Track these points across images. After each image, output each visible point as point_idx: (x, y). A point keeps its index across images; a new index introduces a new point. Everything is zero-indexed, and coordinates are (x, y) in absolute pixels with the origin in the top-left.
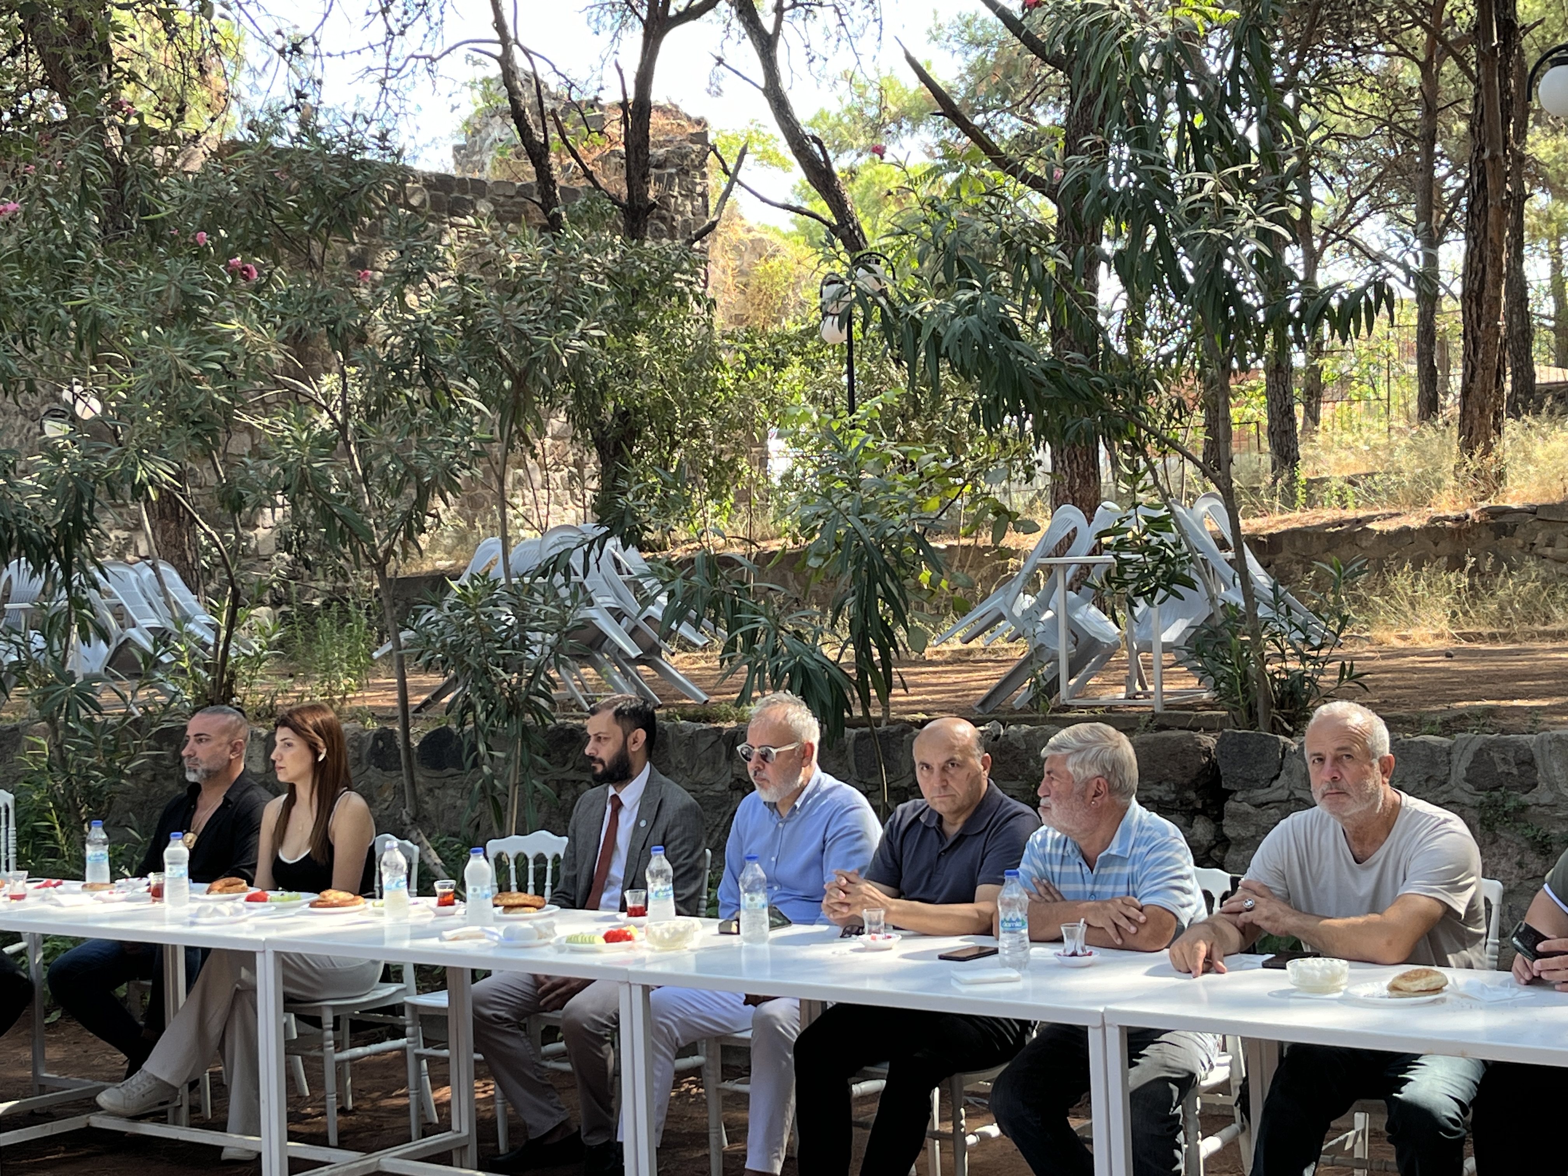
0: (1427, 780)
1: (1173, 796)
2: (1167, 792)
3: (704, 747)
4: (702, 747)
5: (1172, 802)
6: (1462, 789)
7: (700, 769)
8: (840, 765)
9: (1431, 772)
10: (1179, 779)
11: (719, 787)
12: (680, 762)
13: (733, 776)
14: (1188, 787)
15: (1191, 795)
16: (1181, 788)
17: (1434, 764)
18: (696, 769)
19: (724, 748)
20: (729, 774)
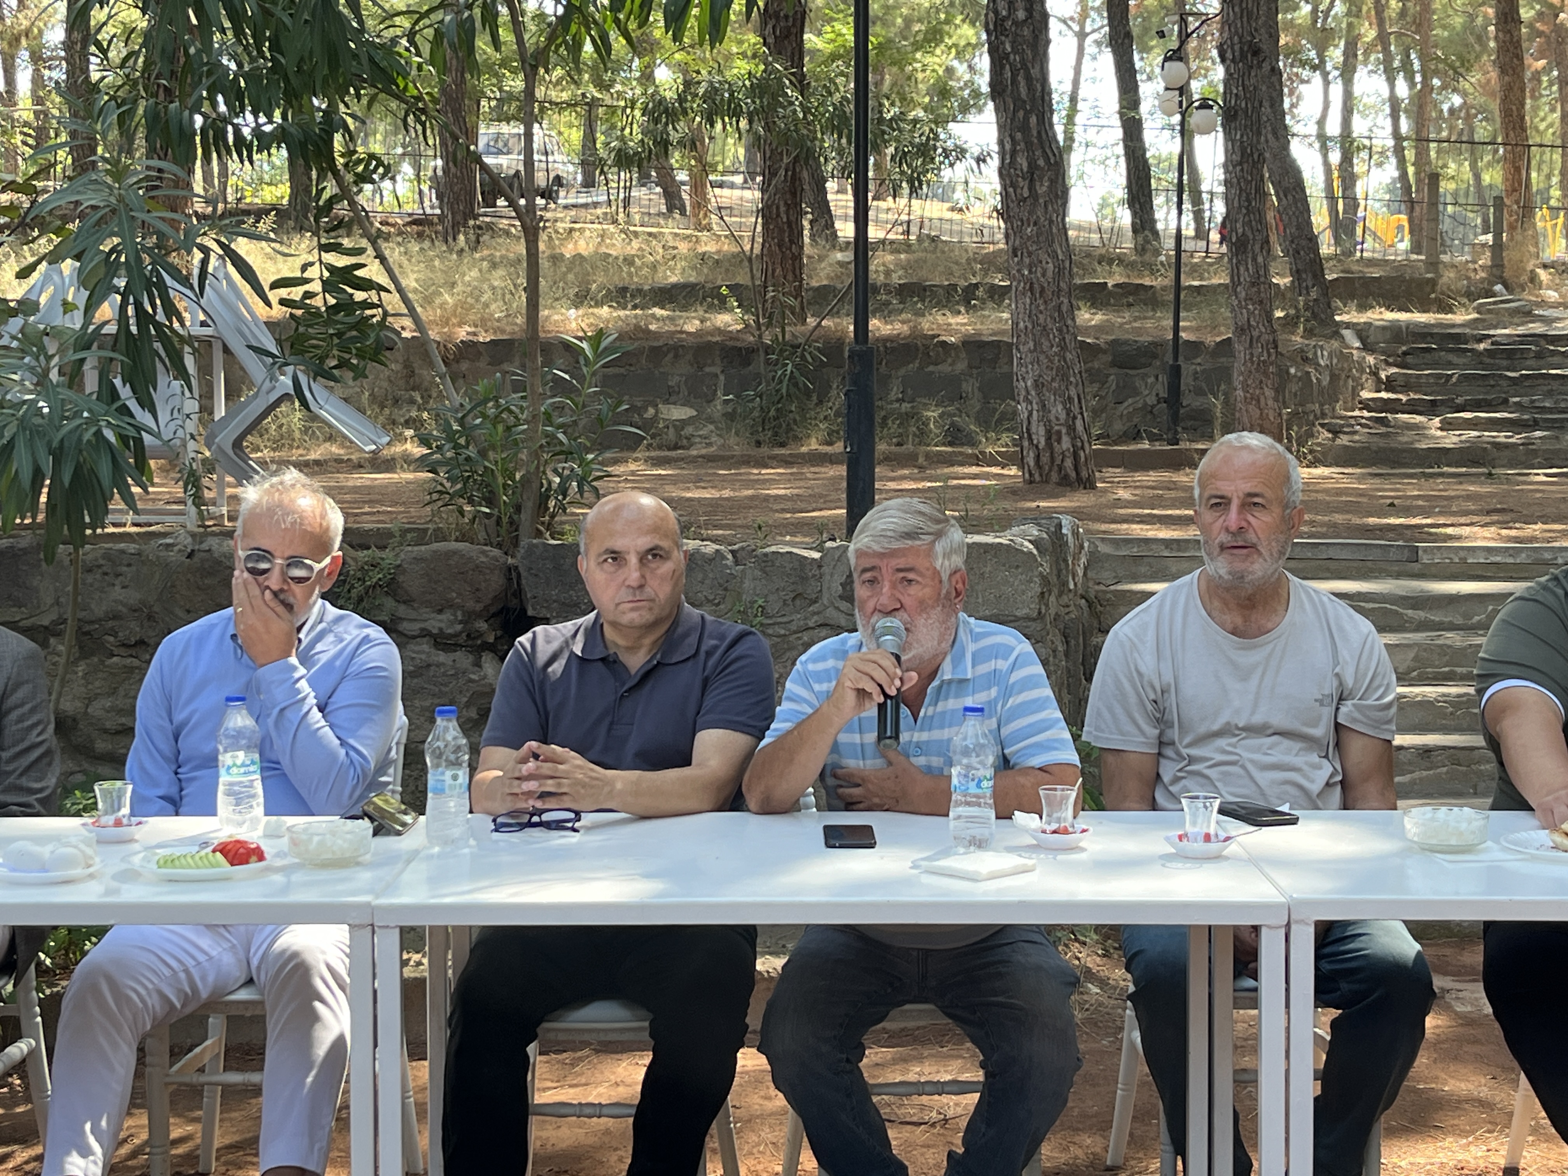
0: (794, 599)
1: (459, 627)
2: (452, 623)
5: (456, 635)
6: (837, 608)
9: (800, 590)
10: (470, 604)
14: (479, 615)
15: (482, 625)
16: (470, 617)
17: (804, 579)
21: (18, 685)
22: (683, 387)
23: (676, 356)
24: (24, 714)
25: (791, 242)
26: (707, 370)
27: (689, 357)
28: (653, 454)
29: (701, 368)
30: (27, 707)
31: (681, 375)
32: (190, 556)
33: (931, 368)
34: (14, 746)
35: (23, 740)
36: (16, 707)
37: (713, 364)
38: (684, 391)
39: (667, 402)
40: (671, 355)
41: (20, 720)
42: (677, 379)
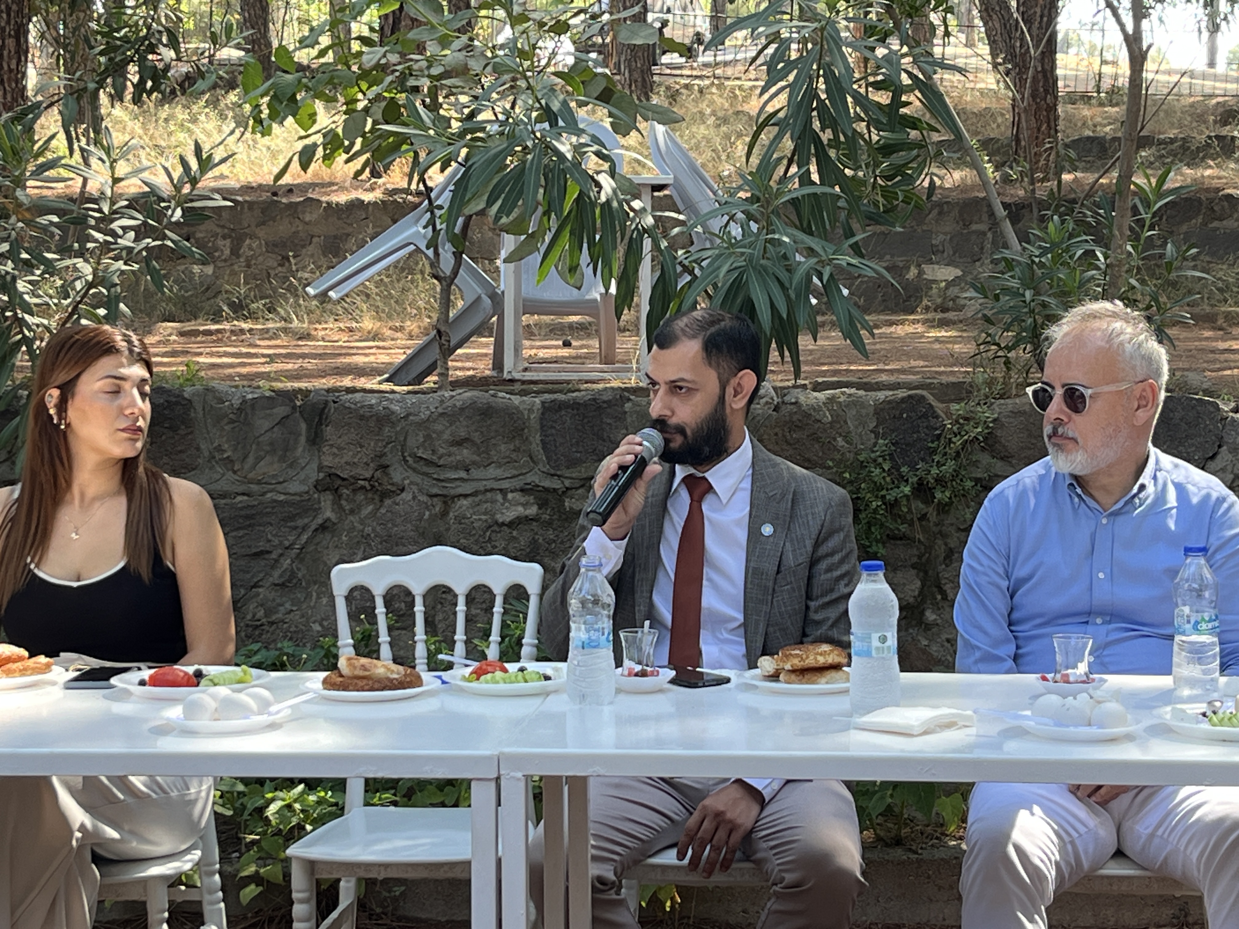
3: (267, 425)
4: (262, 424)
7: (259, 459)
8: (516, 450)
11: (295, 487)
12: (219, 449)
13: (320, 468)
18: (251, 460)
19: (303, 426)
20: (315, 466)
21: (830, 534)
22: (947, 245)
23: (940, 213)
24: (833, 564)
25: (1046, 91)
26: (974, 227)
27: (956, 212)
28: (930, 316)
29: (966, 226)
30: (837, 558)
31: (945, 234)
32: (776, 409)
33: (1216, 224)
34: (822, 596)
35: (832, 590)
36: (827, 555)
37: (980, 221)
38: (949, 251)
39: (930, 262)
40: (935, 212)
41: (829, 570)
42: (941, 237)
